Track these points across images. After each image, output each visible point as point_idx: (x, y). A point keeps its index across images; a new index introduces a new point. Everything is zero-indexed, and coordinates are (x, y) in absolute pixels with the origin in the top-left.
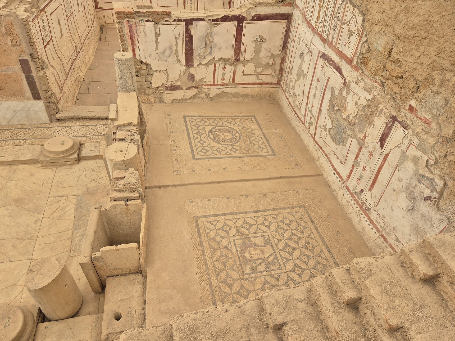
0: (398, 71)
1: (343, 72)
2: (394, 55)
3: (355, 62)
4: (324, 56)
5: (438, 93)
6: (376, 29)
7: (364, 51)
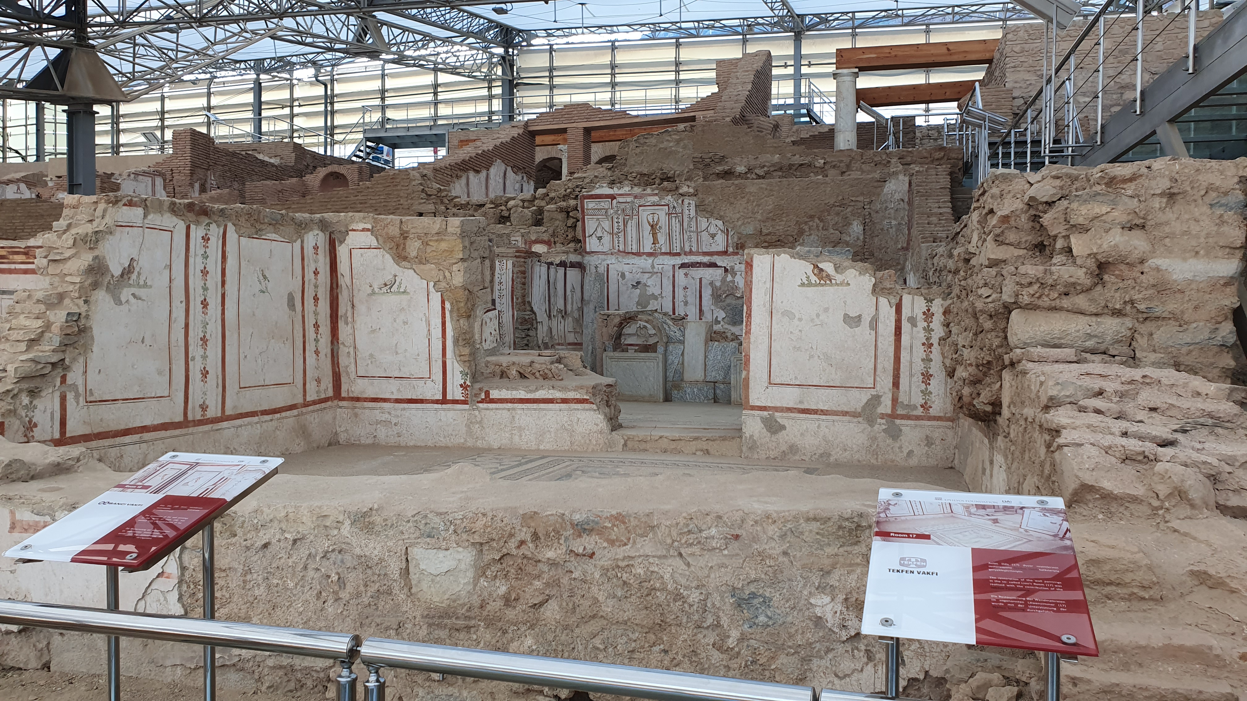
0: (774, 238)
1: (719, 264)
2: (765, 231)
3: (731, 250)
4: (683, 266)
5: (811, 235)
6: (740, 223)
7: (736, 240)
